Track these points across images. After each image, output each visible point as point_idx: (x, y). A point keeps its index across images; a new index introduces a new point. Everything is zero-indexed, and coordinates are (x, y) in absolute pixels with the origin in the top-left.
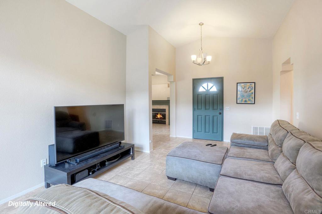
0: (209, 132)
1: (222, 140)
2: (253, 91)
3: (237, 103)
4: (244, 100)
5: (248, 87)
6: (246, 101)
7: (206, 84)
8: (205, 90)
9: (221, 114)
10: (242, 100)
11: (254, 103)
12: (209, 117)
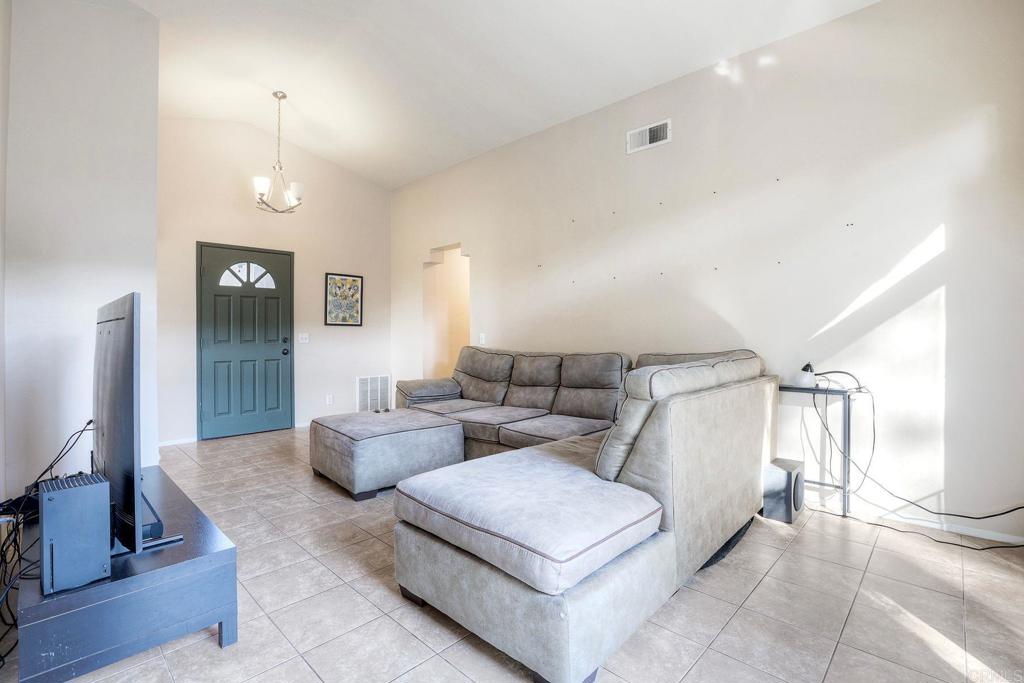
0: (254, 410)
1: (292, 426)
2: (358, 296)
3: (326, 324)
4: (341, 315)
5: (348, 286)
6: (344, 319)
7: (245, 265)
8: (240, 285)
9: (288, 352)
10: (337, 317)
11: (361, 325)
12: (254, 365)
